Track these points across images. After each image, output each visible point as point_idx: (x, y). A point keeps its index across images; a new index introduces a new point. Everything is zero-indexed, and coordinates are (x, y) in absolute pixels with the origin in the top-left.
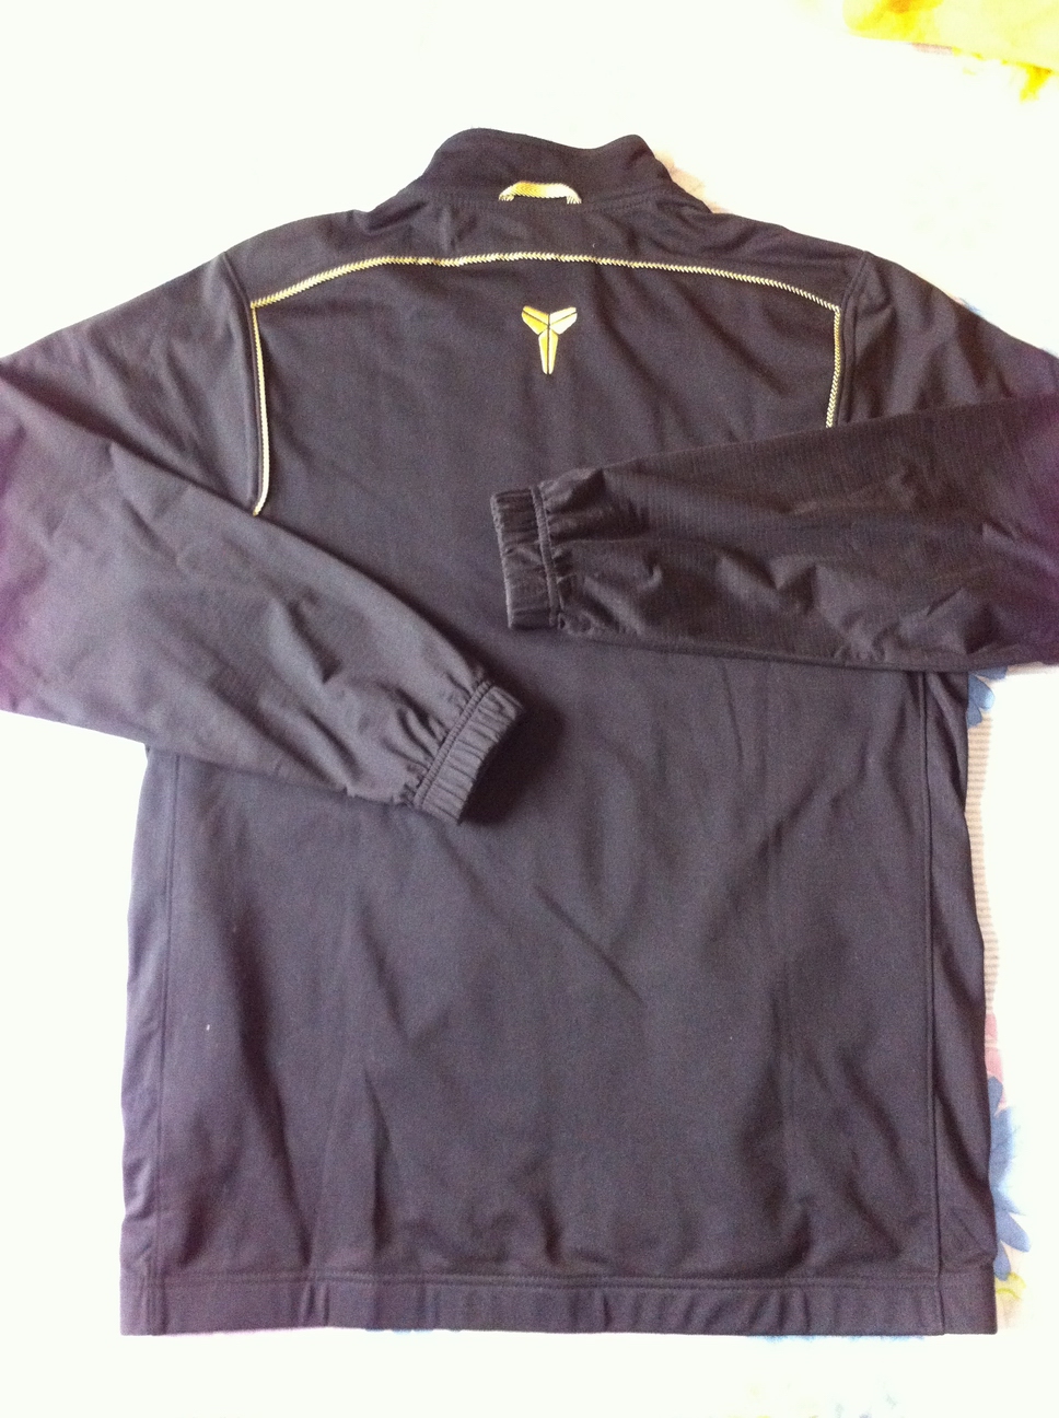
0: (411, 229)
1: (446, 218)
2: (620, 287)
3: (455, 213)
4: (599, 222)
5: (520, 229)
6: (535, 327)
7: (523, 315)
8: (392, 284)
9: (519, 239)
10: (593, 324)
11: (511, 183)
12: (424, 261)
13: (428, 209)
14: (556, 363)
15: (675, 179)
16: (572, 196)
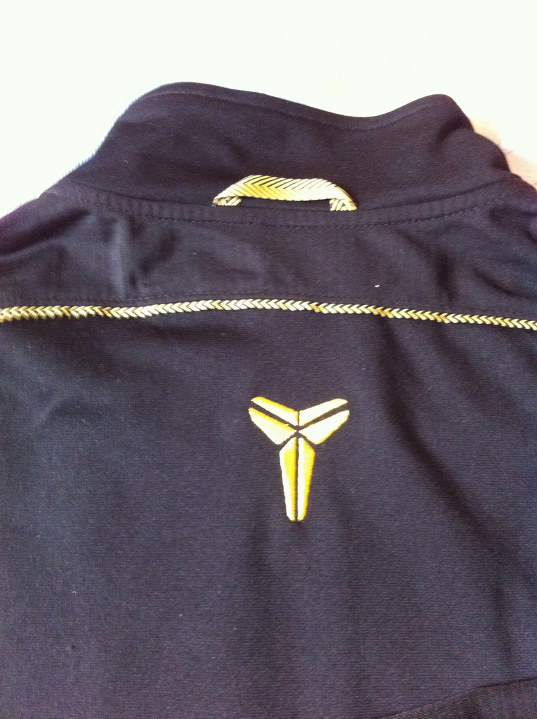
0: (62, 253)
1: (120, 233)
2: (426, 360)
3: (136, 231)
4: (387, 244)
5: (253, 259)
6: (275, 432)
7: (252, 412)
8: (19, 356)
9: (249, 274)
10: (378, 425)
11: (235, 179)
12: (80, 311)
13: (90, 221)
14: (312, 499)
15: (514, 169)
16: (341, 200)
